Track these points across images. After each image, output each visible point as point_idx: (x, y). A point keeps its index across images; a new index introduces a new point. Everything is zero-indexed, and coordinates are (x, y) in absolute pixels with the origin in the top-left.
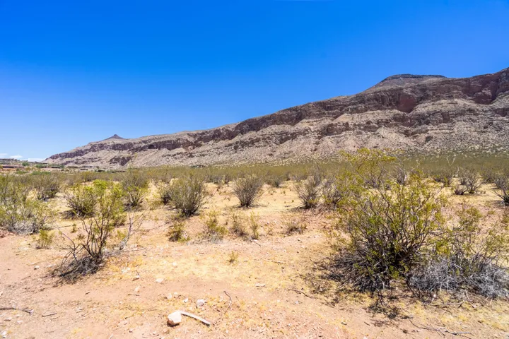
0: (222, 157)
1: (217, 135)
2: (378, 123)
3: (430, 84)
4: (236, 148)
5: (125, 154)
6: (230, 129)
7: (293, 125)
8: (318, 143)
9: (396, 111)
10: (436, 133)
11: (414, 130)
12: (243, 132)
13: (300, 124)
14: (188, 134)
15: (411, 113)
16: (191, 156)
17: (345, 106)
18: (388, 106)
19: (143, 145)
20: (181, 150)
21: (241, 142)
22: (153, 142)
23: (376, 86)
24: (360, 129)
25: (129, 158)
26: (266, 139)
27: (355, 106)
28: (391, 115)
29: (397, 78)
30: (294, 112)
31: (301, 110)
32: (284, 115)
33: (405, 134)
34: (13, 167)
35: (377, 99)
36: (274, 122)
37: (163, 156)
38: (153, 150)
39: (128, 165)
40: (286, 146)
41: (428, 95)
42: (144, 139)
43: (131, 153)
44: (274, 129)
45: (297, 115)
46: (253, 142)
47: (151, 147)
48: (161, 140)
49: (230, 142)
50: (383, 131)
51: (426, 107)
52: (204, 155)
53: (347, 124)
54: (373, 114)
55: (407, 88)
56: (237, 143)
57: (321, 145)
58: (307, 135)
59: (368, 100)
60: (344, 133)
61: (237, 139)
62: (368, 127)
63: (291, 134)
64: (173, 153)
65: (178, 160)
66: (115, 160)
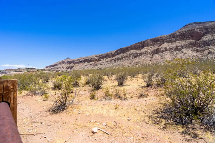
0: (109, 65)
1: (107, 56)
2: (182, 46)
3: (210, 26)
4: (115, 61)
5: (71, 65)
6: (113, 53)
7: (140, 50)
8: (152, 57)
9: (191, 40)
10: (214, 50)
11: (201, 49)
12: (118, 54)
13: (143, 49)
14: (96, 56)
15: (200, 41)
16: (97, 65)
17: (165, 40)
18: (187, 38)
19: (78, 61)
20: (93, 62)
21: (117, 58)
22: (82, 60)
23: (180, 29)
24: (172, 50)
25: (73, 67)
26: (128, 57)
27: (170, 40)
28: (189, 42)
29: (192, 24)
30: (140, 44)
31: (143, 43)
32: (136, 46)
33: (196, 51)
34: (34, 71)
35: (181, 36)
36: (132, 49)
37: (86, 65)
38: (82, 63)
39: (73, 69)
40: (137, 59)
41: (209, 31)
42: (78, 59)
43: (74, 64)
44: (131, 52)
45: (142, 45)
46: (122, 58)
47: (81, 62)
48: (85, 59)
49: (113, 58)
50: (184, 50)
51: (208, 37)
52: (102, 64)
53: (166, 48)
54: (179, 42)
55: (197, 29)
56: (115, 59)
57: (153, 58)
58: (147, 54)
59: (177, 36)
60: (164, 52)
61: (115, 57)
62: (177, 49)
63: (139, 54)
64: (90, 64)
65: (92, 67)
66: (68, 68)
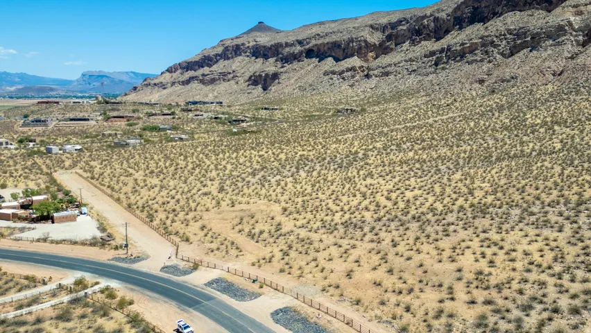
1: (417, 31)
4: (436, 64)
6: (443, 15)
7: (550, 10)
12: (462, 23)
13: (557, 11)
14: (372, 27)
16: (368, 74)
19: (298, 48)
20: (355, 61)
21: (449, 48)
22: (314, 42)
25: (275, 76)
26: (488, 46)
37: (326, 74)
38: (312, 60)
39: (274, 89)
40: (513, 64)
42: (300, 38)
43: (279, 65)
44: (509, 21)
47: (310, 53)
48: (327, 40)
49: (436, 45)
52: (387, 74)
56: (442, 51)
57: (571, 64)
58: (560, 39)
61: (444, 43)
63: (533, 36)
64: (342, 68)
65: (346, 83)
66: (255, 80)
